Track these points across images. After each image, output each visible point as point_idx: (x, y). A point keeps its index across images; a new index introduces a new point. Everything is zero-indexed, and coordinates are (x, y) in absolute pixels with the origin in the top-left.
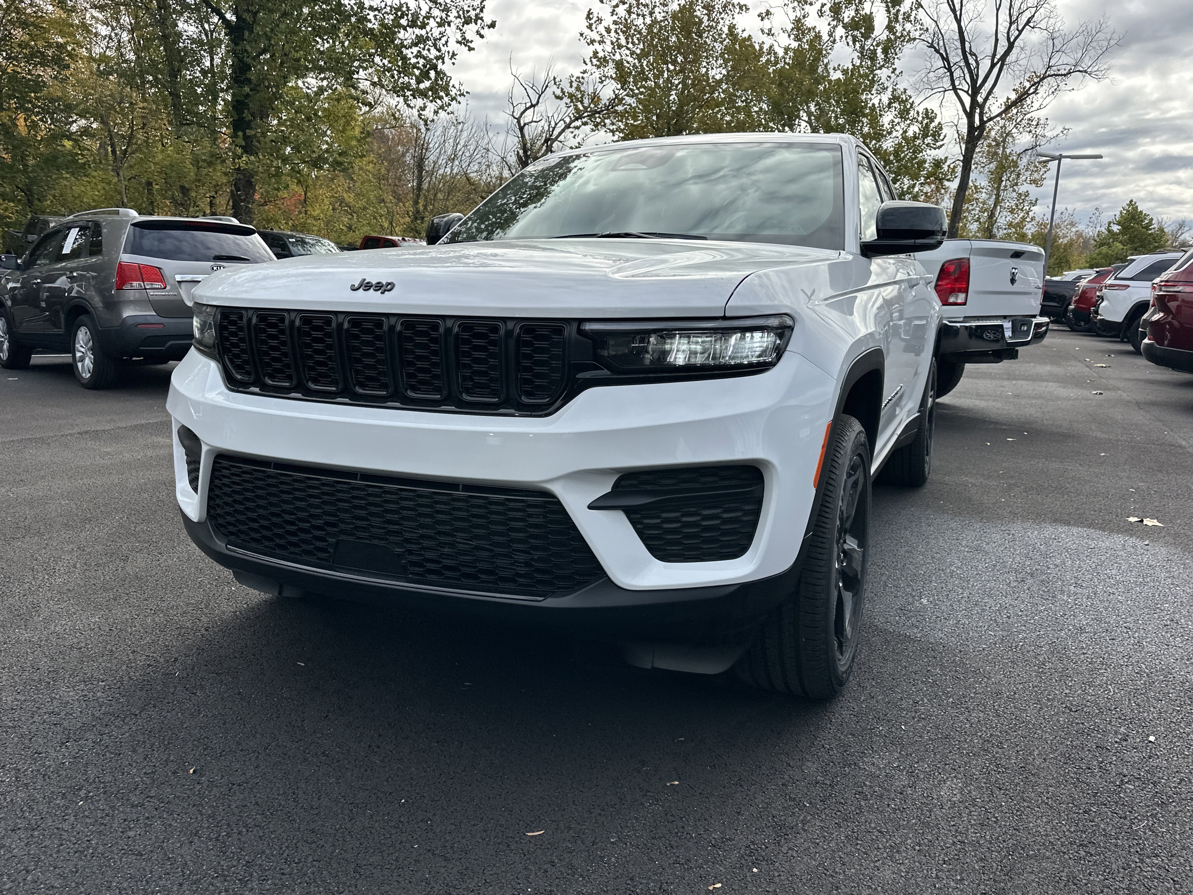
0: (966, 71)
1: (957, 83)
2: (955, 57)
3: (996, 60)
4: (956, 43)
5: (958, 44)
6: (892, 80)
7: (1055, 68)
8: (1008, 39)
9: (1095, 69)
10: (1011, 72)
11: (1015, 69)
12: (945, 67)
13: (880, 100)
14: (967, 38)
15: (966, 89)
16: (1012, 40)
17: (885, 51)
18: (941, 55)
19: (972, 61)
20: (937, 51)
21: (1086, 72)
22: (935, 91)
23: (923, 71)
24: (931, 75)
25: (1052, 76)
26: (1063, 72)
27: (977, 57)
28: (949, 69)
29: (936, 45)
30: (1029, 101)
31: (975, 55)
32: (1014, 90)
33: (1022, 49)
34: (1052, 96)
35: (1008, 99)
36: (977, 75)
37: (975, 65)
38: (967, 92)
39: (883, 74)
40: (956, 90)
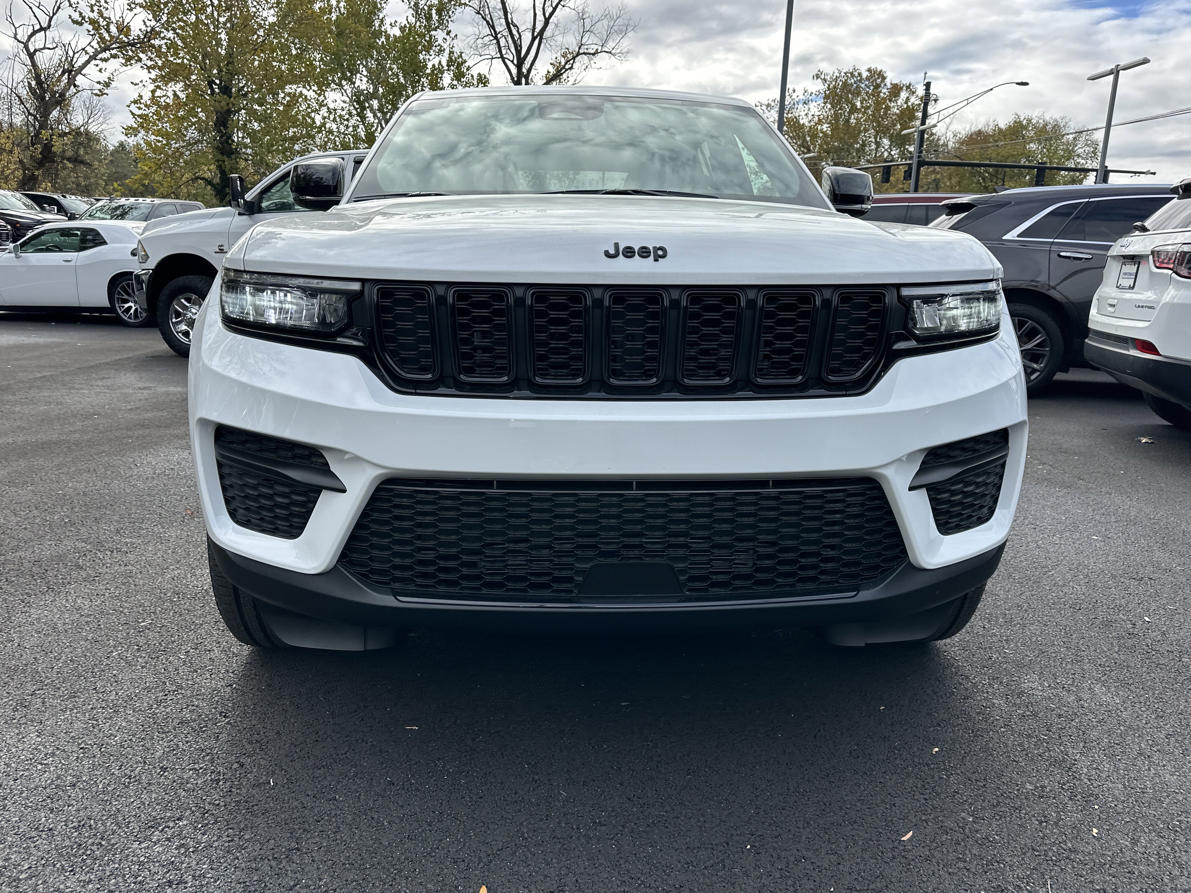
0: (510, 40)
1: (504, 52)
2: (500, 26)
3: (536, 34)
4: (499, 12)
5: (501, 13)
6: (448, 43)
7: (586, 47)
8: (544, 14)
9: (618, 51)
10: (548, 46)
11: (552, 44)
12: (492, 35)
13: (439, 61)
14: (508, 10)
15: (512, 59)
16: (547, 15)
17: (439, 12)
18: (488, 22)
19: (515, 32)
20: (485, 19)
21: (610, 53)
22: (483, 57)
23: (472, 37)
24: (480, 41)
25: (585, 54)
26: (592, 52)
27: (518, 29)
28: (496, 38)
29: (482, 12)
30: (565, 76)
31: (517, 26)
32: (551, 64)
33: (557, 26)
34: (584, 73)
35: (548, 72)
36: (521, 46)
37: (518, 36)
38: (512, 62)
39: (439, 35)
40: (503, 59)
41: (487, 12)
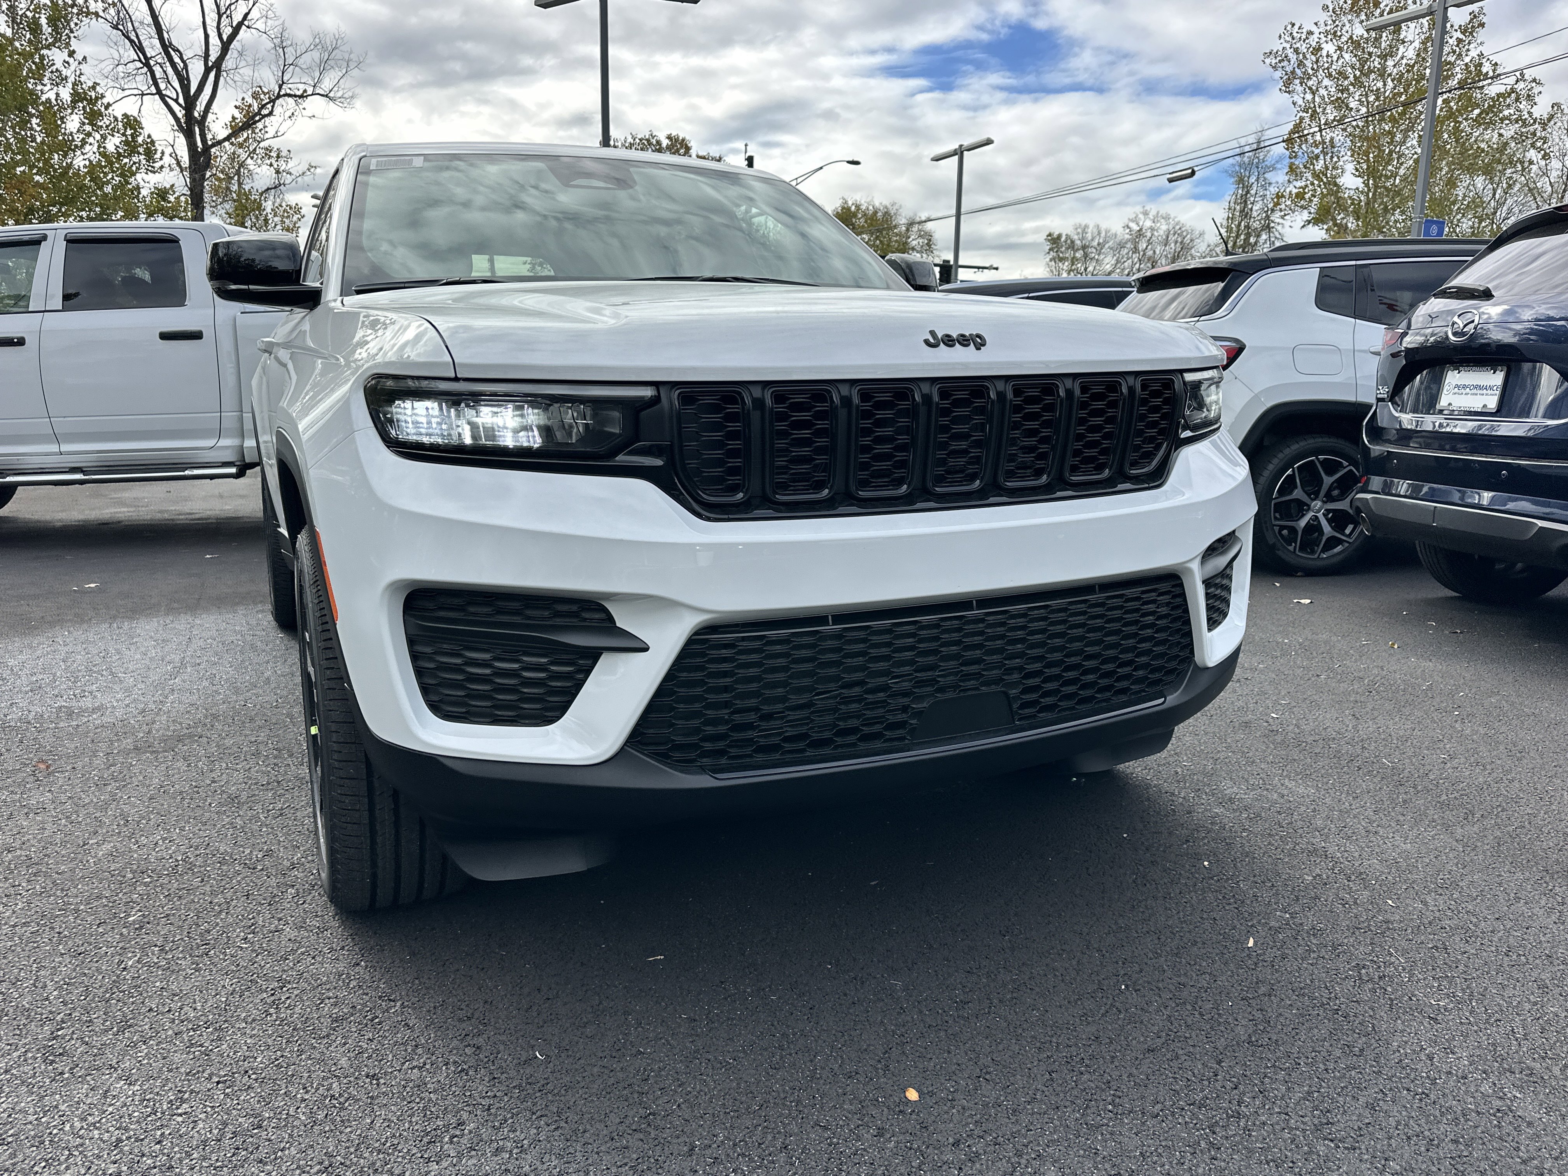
0: (170, 70)
1: (162, 86)
2: (153, 48)
3: (210, 64)
4: (149, 29)
5: (153, 31)
6: (72, 68)
7: (290, 86)
8: (220, 36)
9: (339, 94)
10: (230, 82)
11: (236, 79)
12: (140, 61)
13: (57, 95)
14: (164, 27)
15: (175, 97)
16: (225, 37)
17: (52, 21)
18: (132, 41)
19: (177, 60)
20: (128, 38)
21: (327, 96)
22: (127, 92)
23: (106, 63)
24: (120, 68)
25: (289, 95)
26: (299, 93)
27: (181, 54)
28: (147, 64)
29: (121, 27)
30: (260, 125)
31: (178, 51)
32: (236, 107)
33: (241, 54)
34: (289, 123)
35: (234, 118)
36: (188, 79)
37: (182, 65)
38: (176, 101)
39: (57, 56)
40: (163, 97)
41: (131, 28)
